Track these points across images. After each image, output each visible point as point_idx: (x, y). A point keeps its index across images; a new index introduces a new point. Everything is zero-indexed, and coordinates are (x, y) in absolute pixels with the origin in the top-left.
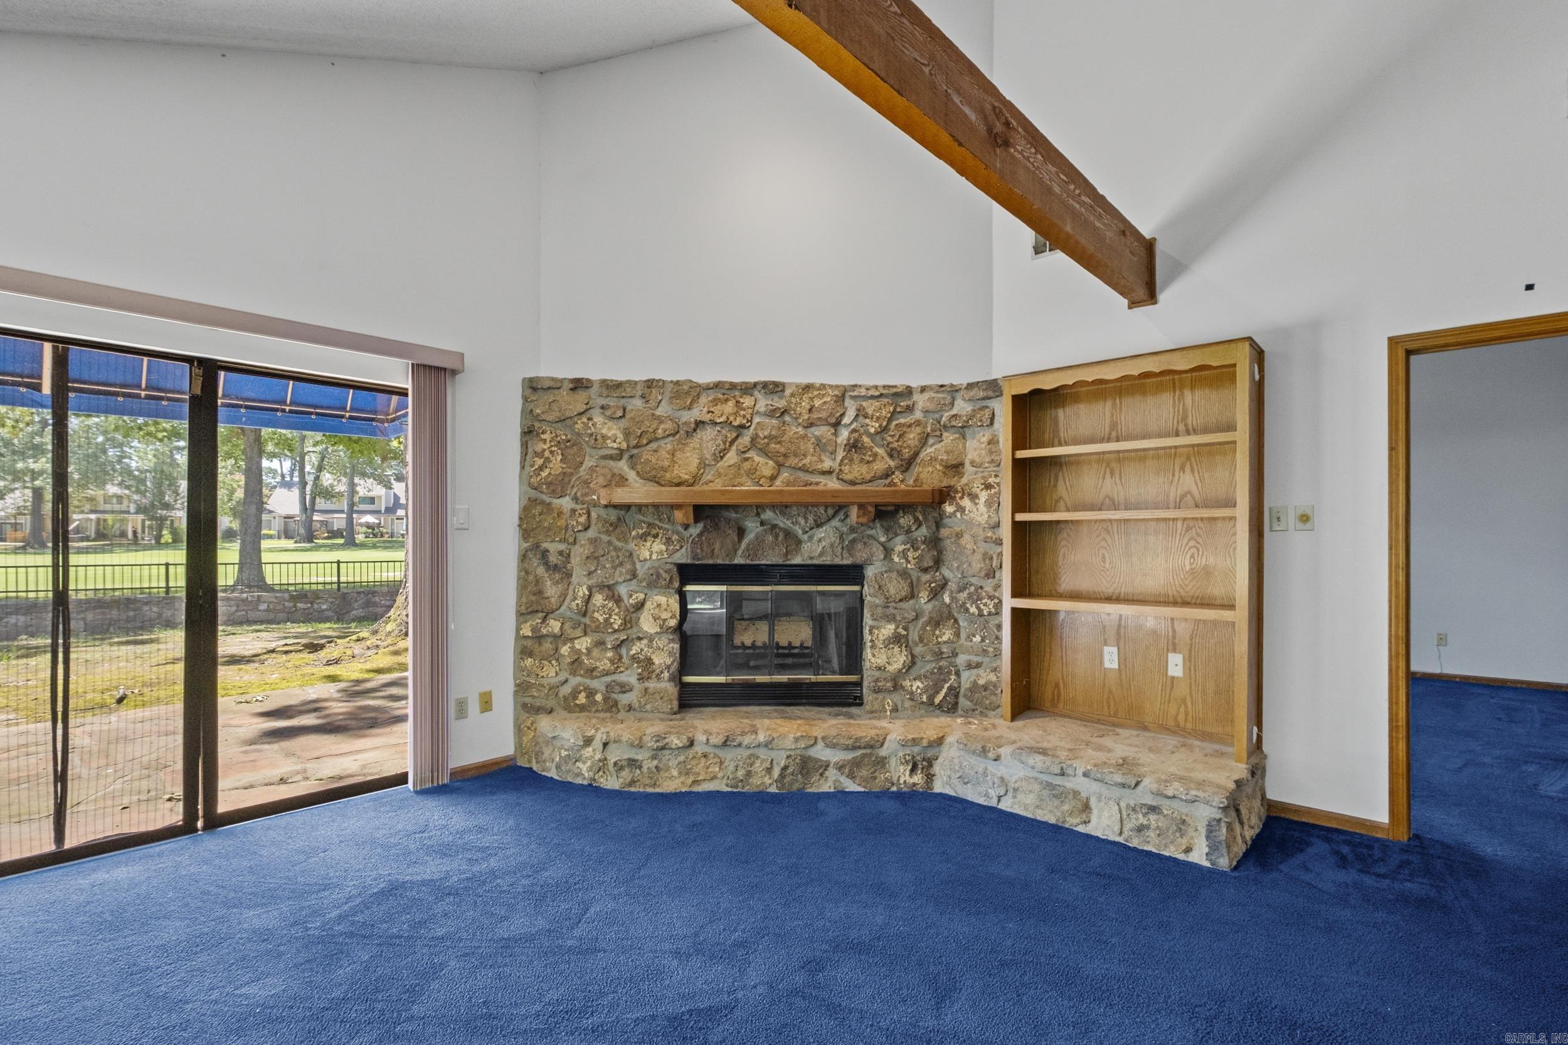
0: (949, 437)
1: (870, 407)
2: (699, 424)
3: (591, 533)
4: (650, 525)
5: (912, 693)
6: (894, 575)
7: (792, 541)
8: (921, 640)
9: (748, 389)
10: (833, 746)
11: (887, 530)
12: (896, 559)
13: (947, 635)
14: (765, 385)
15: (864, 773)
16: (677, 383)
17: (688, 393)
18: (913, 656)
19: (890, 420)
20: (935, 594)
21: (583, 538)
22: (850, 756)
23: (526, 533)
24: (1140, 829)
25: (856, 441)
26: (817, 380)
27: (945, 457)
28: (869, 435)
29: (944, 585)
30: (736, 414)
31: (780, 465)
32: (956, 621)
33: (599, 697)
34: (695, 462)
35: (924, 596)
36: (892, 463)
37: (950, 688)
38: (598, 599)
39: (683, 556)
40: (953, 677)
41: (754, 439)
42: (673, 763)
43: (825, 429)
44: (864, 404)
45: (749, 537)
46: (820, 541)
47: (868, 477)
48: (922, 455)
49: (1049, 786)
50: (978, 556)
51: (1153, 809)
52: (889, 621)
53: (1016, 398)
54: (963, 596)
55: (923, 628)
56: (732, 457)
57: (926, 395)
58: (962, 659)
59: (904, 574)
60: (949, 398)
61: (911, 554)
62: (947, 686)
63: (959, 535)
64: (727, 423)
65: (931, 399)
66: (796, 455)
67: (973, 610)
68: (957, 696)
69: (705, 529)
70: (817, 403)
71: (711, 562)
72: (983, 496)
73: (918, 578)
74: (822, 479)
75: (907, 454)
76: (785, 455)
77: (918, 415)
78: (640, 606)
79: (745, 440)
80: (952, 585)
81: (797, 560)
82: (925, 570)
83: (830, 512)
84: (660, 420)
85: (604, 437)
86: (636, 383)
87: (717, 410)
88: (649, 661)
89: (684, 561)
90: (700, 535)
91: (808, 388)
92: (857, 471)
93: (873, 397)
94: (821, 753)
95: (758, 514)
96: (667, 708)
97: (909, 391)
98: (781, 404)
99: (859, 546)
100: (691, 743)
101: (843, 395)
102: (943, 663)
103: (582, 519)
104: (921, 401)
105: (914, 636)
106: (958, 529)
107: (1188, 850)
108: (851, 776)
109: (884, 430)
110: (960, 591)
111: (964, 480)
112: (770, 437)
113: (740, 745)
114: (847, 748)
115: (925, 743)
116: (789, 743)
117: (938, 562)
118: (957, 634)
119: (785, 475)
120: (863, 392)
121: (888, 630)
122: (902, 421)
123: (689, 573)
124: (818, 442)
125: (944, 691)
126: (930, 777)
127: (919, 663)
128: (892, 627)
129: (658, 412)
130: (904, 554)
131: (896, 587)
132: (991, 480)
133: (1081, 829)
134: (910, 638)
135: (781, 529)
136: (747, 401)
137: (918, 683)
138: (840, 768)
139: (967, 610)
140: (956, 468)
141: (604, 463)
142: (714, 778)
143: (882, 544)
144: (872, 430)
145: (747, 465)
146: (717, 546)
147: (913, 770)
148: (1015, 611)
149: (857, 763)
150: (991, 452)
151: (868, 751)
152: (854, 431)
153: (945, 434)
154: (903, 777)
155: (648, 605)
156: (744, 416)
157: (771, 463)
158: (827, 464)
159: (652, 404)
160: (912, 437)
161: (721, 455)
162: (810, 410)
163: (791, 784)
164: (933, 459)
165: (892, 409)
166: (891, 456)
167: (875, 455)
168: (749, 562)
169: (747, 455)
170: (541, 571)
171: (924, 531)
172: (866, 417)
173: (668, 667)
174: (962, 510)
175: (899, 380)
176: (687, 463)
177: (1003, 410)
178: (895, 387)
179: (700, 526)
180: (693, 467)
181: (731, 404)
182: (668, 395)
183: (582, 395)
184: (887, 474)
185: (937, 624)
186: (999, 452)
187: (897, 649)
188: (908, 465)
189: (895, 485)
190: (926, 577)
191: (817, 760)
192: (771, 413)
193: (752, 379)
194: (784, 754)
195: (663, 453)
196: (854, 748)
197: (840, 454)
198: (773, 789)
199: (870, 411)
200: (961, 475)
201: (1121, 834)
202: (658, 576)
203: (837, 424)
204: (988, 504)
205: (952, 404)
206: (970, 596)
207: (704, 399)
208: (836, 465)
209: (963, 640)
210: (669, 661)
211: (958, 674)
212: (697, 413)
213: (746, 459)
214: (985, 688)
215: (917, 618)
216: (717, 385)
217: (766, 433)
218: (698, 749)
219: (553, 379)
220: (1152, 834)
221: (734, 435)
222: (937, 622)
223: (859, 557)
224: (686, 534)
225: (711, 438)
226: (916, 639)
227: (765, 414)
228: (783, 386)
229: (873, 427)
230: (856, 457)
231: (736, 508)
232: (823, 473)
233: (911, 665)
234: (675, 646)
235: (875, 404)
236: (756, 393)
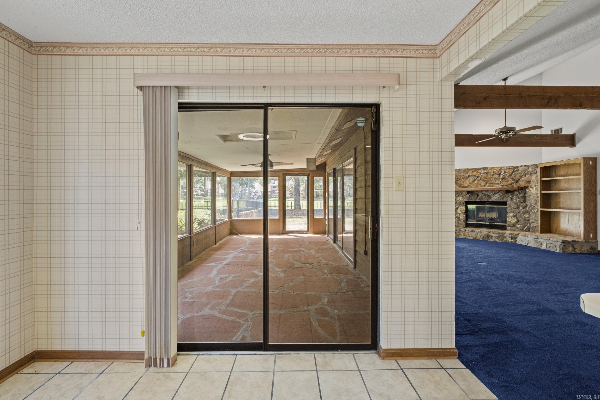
0: (527, 176)
1: (507, 171)
2: (469, 176)
4: (459, 194)
5: (518, 227)
6: (513, 204)
7: (489, 197)
8: (520, 217)
9: (480, 169)
10: (494, 233)
11: (512, 195)
12: (514, 201)
13: (527, 216)
14: (483, 168)
15: (501, 238)
16: (465, 169)
17: (467, 171)
18: (518, 220)
19: (512, 173)
20: (524, 208)
22: (498, 235)
24: (550, 247)
25: (504, 178)
26: (495, 166)
27: (526, 180)
28: (507, 176)
29: (527, 206)
30: (477, 174)
31: (487, 183)
32: (529, 213)
34: (468, 183)
35: (521, 208)
36: (513, 182)
37: (528, 227)
39: (466, 200)
40: (529, 225)
41: (481, 178)
42: (462, 233)
43: (497, 175)
44: (506, 170)
45: (480, 196)
46: (495, 197)
47: (507, 184)
48: (520, 180)
49: (536, 241)
50: (533, 200)
51: (552, 243)
52: (512, 213)
53: (541, 168)
55: (521, 214)
56: (476, 182)
57: (522, 167)
58: (531, 221)
59: (516, 203)
60: (527, 168)
61: (517, 200)
63: (530, 196)
64: (475, 176)
65: (523, 168)
66: (490, 181)
67: (533, 211)
68: (530, 228)
69: (470, 195)
70: (495, 171)
71: (472, 201)
72: (535, 188)
73: (520, 204)
74: (496, 185)
75: (516, 179)
76: (488, 181)
77: (520, 171)
78: (457, 208)
79: (479, 178)
80: (528, 206)
81: (490, 200)
82: (522, 203)
83: (498, 191)
84: (461, 176)
87: (473, 173)
88: (459, 218)
90: (469, 196)
91: (493, 168)
92: (504, 183)
94: (491, 234)
95: (482, 192)
96: (463, 226)
97: (518, 167)
98: (486, 171)
99: (505, 198)
100: (465, 231)
101: (501, 169)
102: (526, 222)
104: (520, 169)
105: (518, 216)
106: (529, 194)
107: (556, 250)
108: (498, 239)
109: (510, 175)
110: (530, 207)
111: (531, 185)
112: (484, 178)
114: (497, 234)
115: (514, 234)
116: (485, 232)
117: (525, 201)
118: (530, 216)
119: (488, 185)
120: (506, 168)
121: (512, 214)
122: (516, 173)
123: (467, 203)
124: (495, 178)
125: (526, 227)
126: (516, 241)
127: (520, 222)
128: (513, 214)
129: (461, 174)
130: (516, 200)
131: (513, 206)
132: (536, 185)
133: (541, 248)
135: (487, 195)
136: (479, 171)
137: (520, 225)
138: (495, 237)
139: (531, 211)
140: (529, 182)
142: (470, 237)
143: (511, 198)
145: (479, 183)
146: (473, 198)
147: (512, 239)
148: (541, 211)
149: (499, 237)
150: (536, 179)
151: (502, 235)
152: (504, 176)
153: (526, 175)
154: (509, 240)
155: (459, 208)
156: (479, 174)
157: (484, 182)
158: (497, 182)
159: (460, 173)
160: (518, 176)
161: (474, 181)
162: (493, 172)
163: (485, 239)
164: (523, 180)
165: (513, 171)
166: (513, 180)
167: (509, 180)
168: (480, 201)
169: (479, 181)
171: (521, 195)
172: (506, 173)
173: (463, 219)
174: (530, 190)
175: (515, 165)
176: (467, 183)
177: (539, 170)
179: (469, 194)
180: (468, 184)
181: (476, 172)
182: (463, 171)
184: (512, 184)
185: (525, 214)
186: (538, 179)
187: (514, 218)
188: (517, 182)
189: (513, 186)
190: (522, 204)
192: (485, 173)
193: (480, 167)
194: (483, 234)
195: (462, 182)
196: (498, 234)
197: (500, 180)
198: (481, 239)
199: (507, 172)
200: (530, 183)
201: (546, 248)
202: (461, 203)
203: (500, 175)
204: (536, 189)
205: (528, 169)
206: (532, 208)
207: (470, 172)
208: (499, 182)
209: (531, 217)
210: (463, 218)
211: (530, 224)
212: (469, 174)
214: (535, 227)
215: (519, 212)
216: (473, 169)
218: (467, 232)
220: (551, 248)
221: (477, 178)
222: (524, 213)
223: (505, 200)
224: (467, 196)
225: (471, 179)
226: (519, 216)
227: (483, 174)
228: (487, 168)
229: (508, 175)
230: (504, 181)
231: (477, 191)
232: (496, 184)
233: (518, 221)
234: (465, 215)
235: (509, 170)
236: (481, 170)
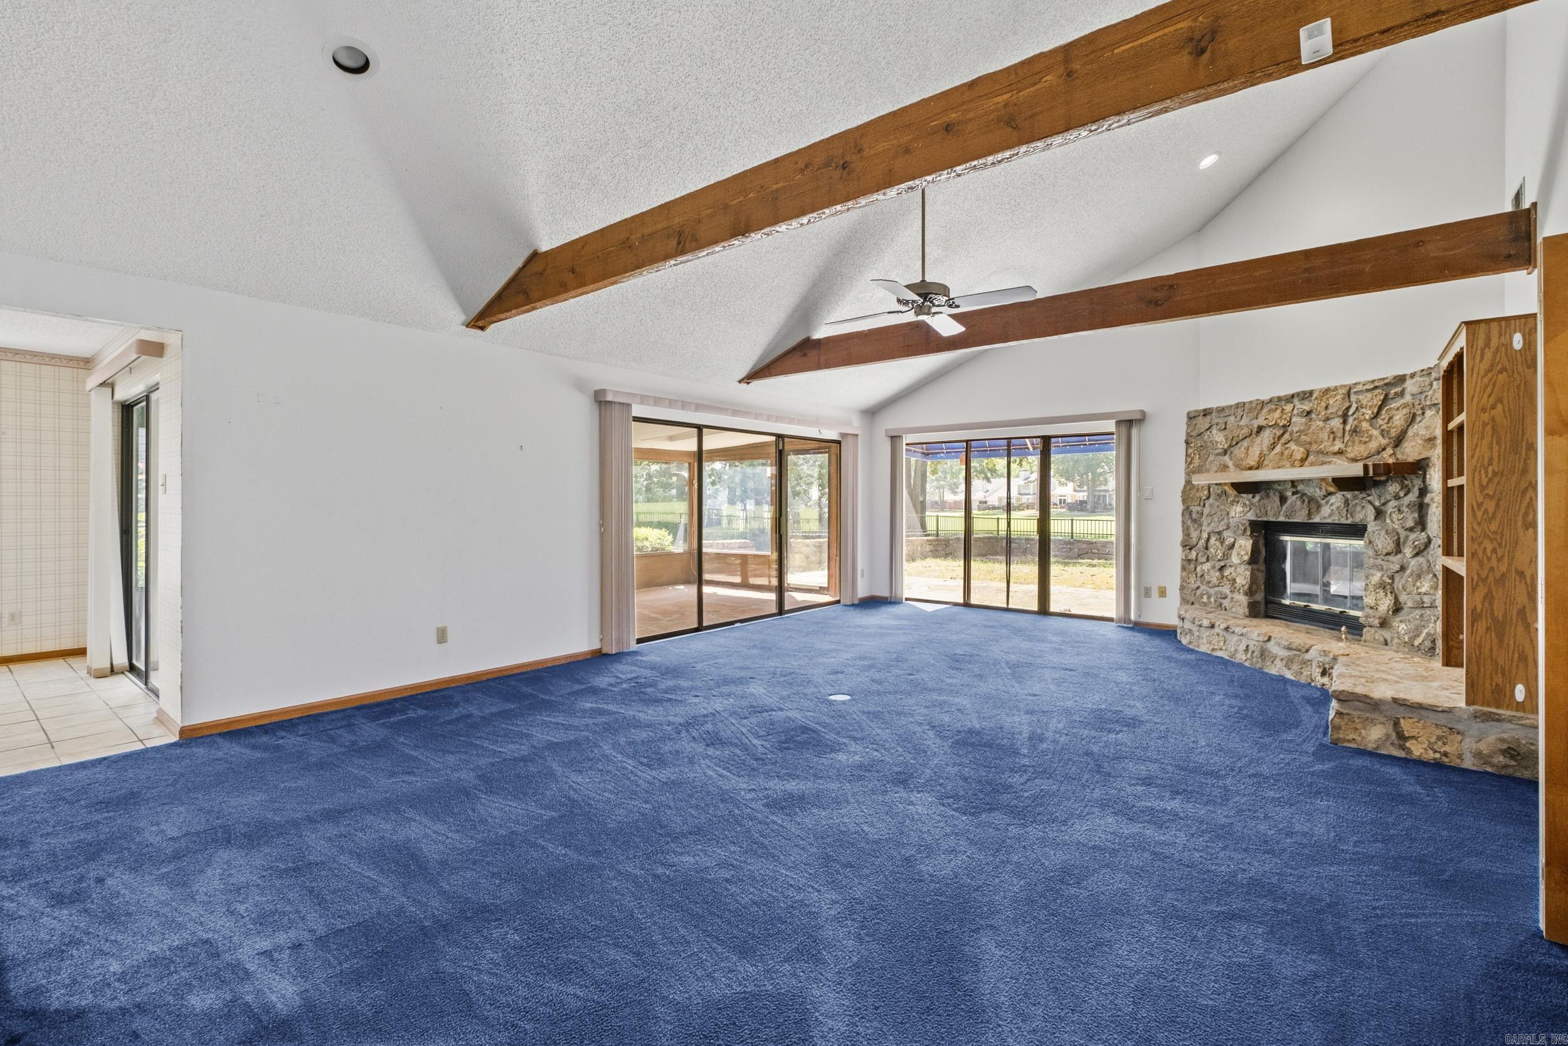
0: (1427, 414)
2: (1260, 429)
3: (1211, 501)
4: (1236, 495)
5: (1398, 633)
6: (1384, 533)
7: (1314, 504)
8: (1404, 589)
9: (1289, 399)
10: (1279, 645)
11: (1380, 497)
12: (1387, 521)
13: (1424, 587)
14: (1298, 394)
15: (1297, 668)
16: (1251, 402)
17: (1256, 408)
18: (1397, 602)
19: (1380, 408)
20: (1417, 551)
21: (1208, 503)
22: (1286, 653)
23: (1184, 501)
25: (1356, 427)
26: (1331, 384)
27: (1424, 433)
28: (1367, 421)
29: (1428, 544)
30: (1282, 418)
31: (1308, 451)
32: (1435, 575)
33: (1212, 600)
34: (1259, 453)
35: (1408, 552)
36: (1384, 442)
37: (1428, 634)
38: (1213, 540)
39: (1251, 516)
40: (1429, 625)
41: (1292, 435)
43: (1337, 420)
44: (1360, 397)
45: (1289, 502)
46: (1332, 505)
47: (1365, 455)
48: (1409, 433)
50: (1436, 518)
52: (1378, 571)
55: (1405, 579)
56: (1278, 448)
57: (1417, 379)
59: (1393, 533)
60: (1425, 381)
61: (1398, 518)
62: (1426, 631)
63: (1431, 501)
64: (1276, 425)
65: (1415, 383)
66: (1317, 443)
68: (1433, 642)
69: (1262, 498)
70: (1332, 401)
71: (1266, 519)
72: (1437, 465)
73: (1406, 537)
74: (1335, 459)
75: (1394, 433)
76: (1310, 443)
77: (1408, 398)
78: (1232, 547)
79: (1287, 436)
80: (1432, 544)
81: (1317, 519)
82: (1411, 529)
84: (1242, 428)
85: (1216, 442)
86: (1231, 406)
87: (1272, 417)
88: (1236, 581)
89: (1253, 518)
90: (1259, 501)
91: (1326, 391)
92: (1357, 450)
93: (1368, 390)
95: (1293, 488)
96: (1241, 612)
97: (1401, 379)
98: (1306, 407)
99: (1359, 509)
101: (1348, 392)
102: (1426, 612)
103: (1206, 492)
104: (1410, 386)
105: (1399, 585)
106: (1431, 496)
108: (1288, 668)
109: (1377, 415)
110: (1435, 548)
111: (1436, 451)
112: (1302, 432)
113: (1233, 632)
114: (1285, 648)
115: (1331, 656)
117: (1419, 524)
118: (1435, 587)
119: (1311, 457)
120: (1360, 387)
121: (1375, 577)
122: (1392, 406)
124: (1332, 431)
125: (1423, 635)
126: (1331, 682)
127: (1404, 609)
128: (1379, 574)
129: (1241, 423)
130: (1392, 517)
131: (1382, 543)
134: (1395, 586)
135: (1307, 496)
136: (1289, 408)
137: (1403, 626)
138: (1282, 660)
139: (1436, 566)
140: (1432, 441)
141: (1217, 458)
142: (1222, 649)
143: (1376, 508)
144: (1368, 417)
145: (1288, 453)
146: (1270, 509)
147: (1323, 674)
149: (1292, 661)
151: (1298, 653)
152: (1355, 419)
153: (1425, 412)
154: (1318, 676)
155: (1237, 545)
156: (1285, 419)
157: (1302, 449)
158: (1338, 447)
159: (1239, 418)
160: (1399, 419)
161: (1274, 447)
162: (1327, 408)
163: (1257, 664)
164: (1415, 435)
165: (1382, 397)
166: (1383, 436)
167: (1371, 437)
168: (1287, 520)
169: (1288, 446)
170: (1189, 522)
171: (1411, 496)
172: (1364, 407)
173: (1243, 586)
174: (1431, 478)
175: (1389, 373)
176: (1255, 454)
178: (1388, 378)
179: (1259, 495)
180: (1256, 458)
181: (1279, 411)
182: (1246, 411)
183: (1208, 418)
184: (1380, 451)
185: (1417, 577)
187: (1382, 594)
188: (1398, 442)
189: (1384, 459)
190: (1413, 536)
191: (1270, 652)
192: (1303, 414)
194: (1254, 644)
195: (1242, 449)
196: (1289, 649)
197: (1347, 438)
198: (1248, 664)
199: (1364, 403)
200: (1431, 449)
203: (1344, 416)
205: (1429, 385)
207: (1265, 410)
208: (1343, 447)
210: (1245, 583)
211: (1435, 622)
212: (1261, 421)
213: (1287, 448)
214: (1436, 637)
215: (1402, 570)
216: (1272, 400)
217: (1298, 429)
219: (1195, 411)
221: (1282, 432)
222: (1418, 575)
223: (1359, 517)
224: (1254, 501)
225: (1267, 436)
226: (1400, 587)
227: (1298, 415)
228: (1311, 393)
229: (1368, 413)
230: (1356, 439)
231: (1278, 482)
232: (1335, 454)
233: (1397, 609)
234: (1248, 573)
235: (1369, 395)
236: (1296, 401)
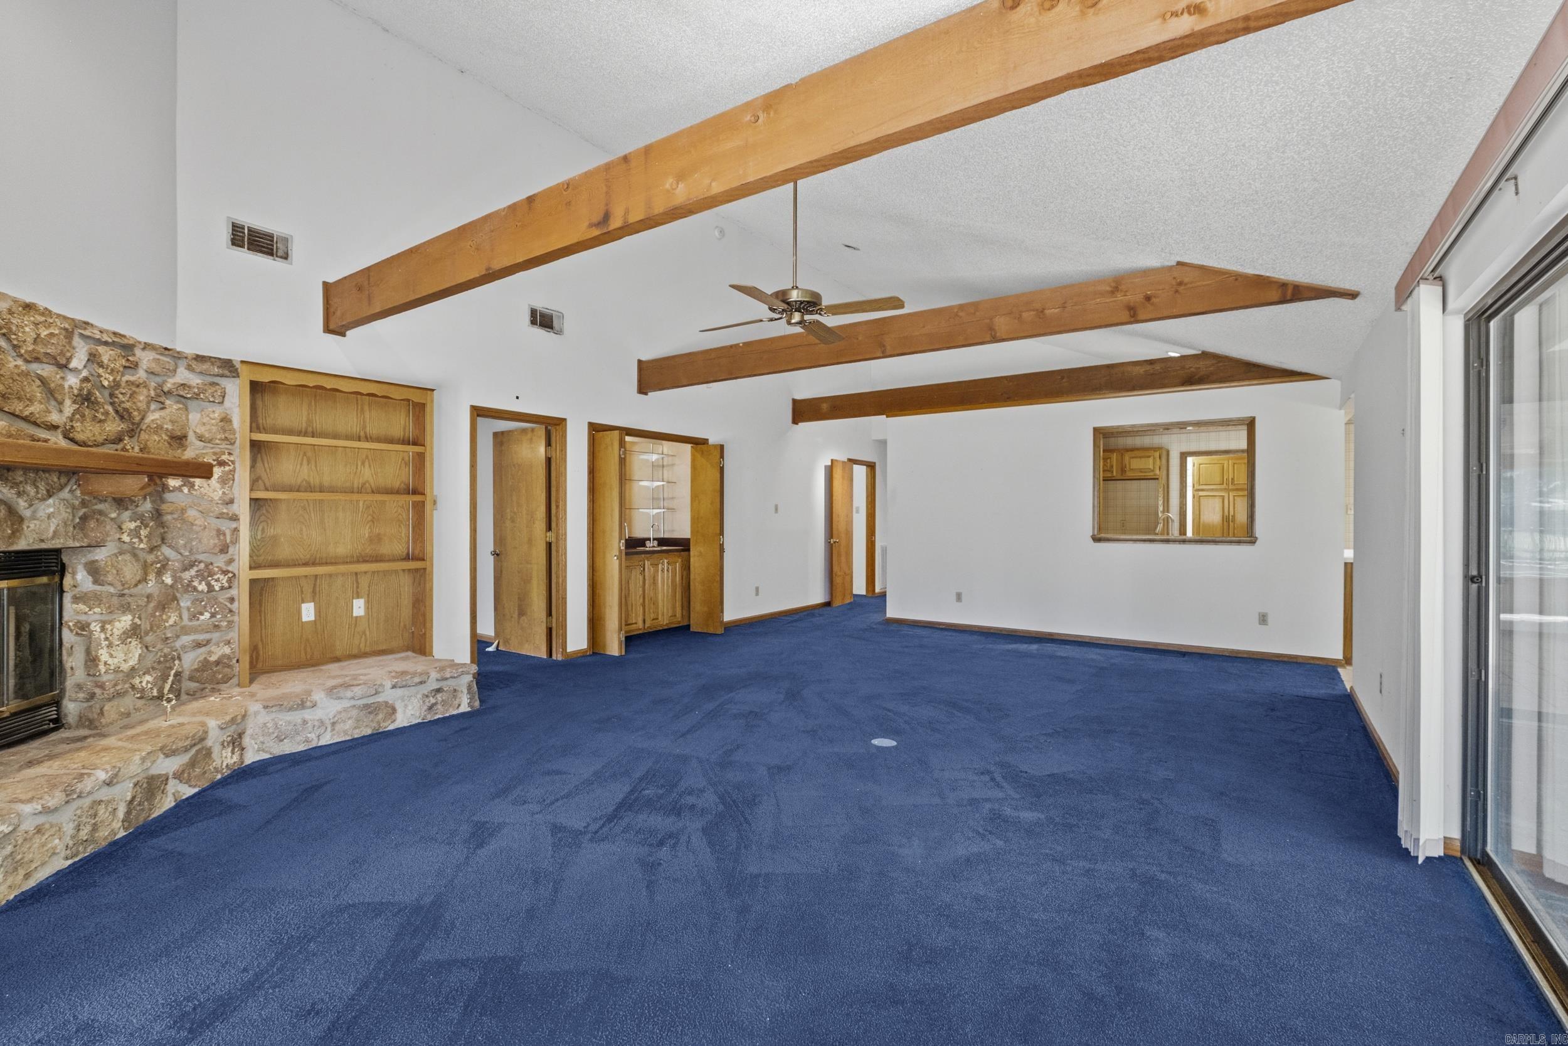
0: (171, 406)
1: (103, 354)
5: (142, 691)
6: (128, 557)
8: (152, 627)
10: (170, 753)
11: (119, 504)
12: (127, 539)
13: (173, 619)
15: (197, 771)
18: (146, 647)
19: (123, 375)
20: (160, 576)
22: (187, 757)
24: (433, 706)
25: (88, 392)
26: (39, 301)
27: (170, 427)
28: (102, 388)
29: (164, 566)
32: (178, 602)
35: (152, 579)
36: (122, 427)
37: (175, 676)
40: (177, 663)
43: (51, 368)
44: (101, 349)
47: (100, 439)
48: (149, 421)
49: (365, 707)
50: (208, 533)
52: (124, 612)
53: (254, 384)
54: (187, 575)
55: (153, 614)
57: (149, 354)
58: (184, 641)
59: (134, 556)
60: (174, 363)
61: (142, 532)
62: (173, 672)
63: (184, 511)
65: (155, 360)
66: (20, 399)
67: (202, 587)
70: (43, 332)
72: (216, 471)
73: (148, 559)
74: (49, 435)
75: (135, 417)
76: (8, 397)
77: (143, 374)
80: (175, 565)
81: (21, 545)
82: (153, 549)
83: (62, 478)
91: (29, 308)
92: (89, 430)
93: (106, 343)
94: (161, 767)
97: (134, 345)
99: (93, 524)
100: (19, 822)
101: (73, 331)
102: (168, 649)
104: (144, 359)
105: (146, 624)
106: (183, 504)
108: (187, 780)
109: (116, 385)
110: (185, 569)
111: (189, 454)
113: (80, 796)
114: (185, 750)
115: (239, 719)
116: (135, 768)
117: (162, 541)
118: (180, 616)
119: (3, 423)
121: (124, 621)
122: (132, 378)
124: (44, 385)
125: (171, 678)
126: (243, 751)
127: (149, 656)
128: (130, 617)
130: (137, 533)
131: (131, 571)
132: (225, 457)
133: (390, 727)
134: (143, 627)
137: (148, 678)
138: (178, 776)
139: (195, 589)
140: (180, 439)
142: (54, 857)
143: (116, 522)
144: (106, 383)
147: (232, 750)
148: (253, 582)
149: (193, 764)
150: (223, 430)
152: (85, 379)
153: (168, 402)
154: (226, 761)
158: (55, 416)
160: (140, 398)
162: (35, 340)
163: (137, 818)
164: (158, 427)
165: (123, 362)
166: (122, 417)
167: (106, 414)
171: (148, 506)
172: (99, 365)
174: (190, 485)
177: (238, 392)
178: (124, 336)
184: (119, 438)
185: (164, 608)
186: (233, 431)
188: (136, 430)
190: (151, 558)
194: (130, 784)
196: (191, 747)
197: (70, 406)
198: (119, 834)
199: (105, 359)
200: (186, 447)
203: (65, 367)
204: (222, 479)
205: (175, 371)
206: (198, 573)
208: (64, 420)
209: (186, 621)
211: (180, 658)
214: (217, 663)
215: (147, 603)
218: (27, 825)
220: (438, 707)
222: (163, 606)
226: (147, 627)
230: (87, 412)
233: (143, 657)
235: (112, 352)
